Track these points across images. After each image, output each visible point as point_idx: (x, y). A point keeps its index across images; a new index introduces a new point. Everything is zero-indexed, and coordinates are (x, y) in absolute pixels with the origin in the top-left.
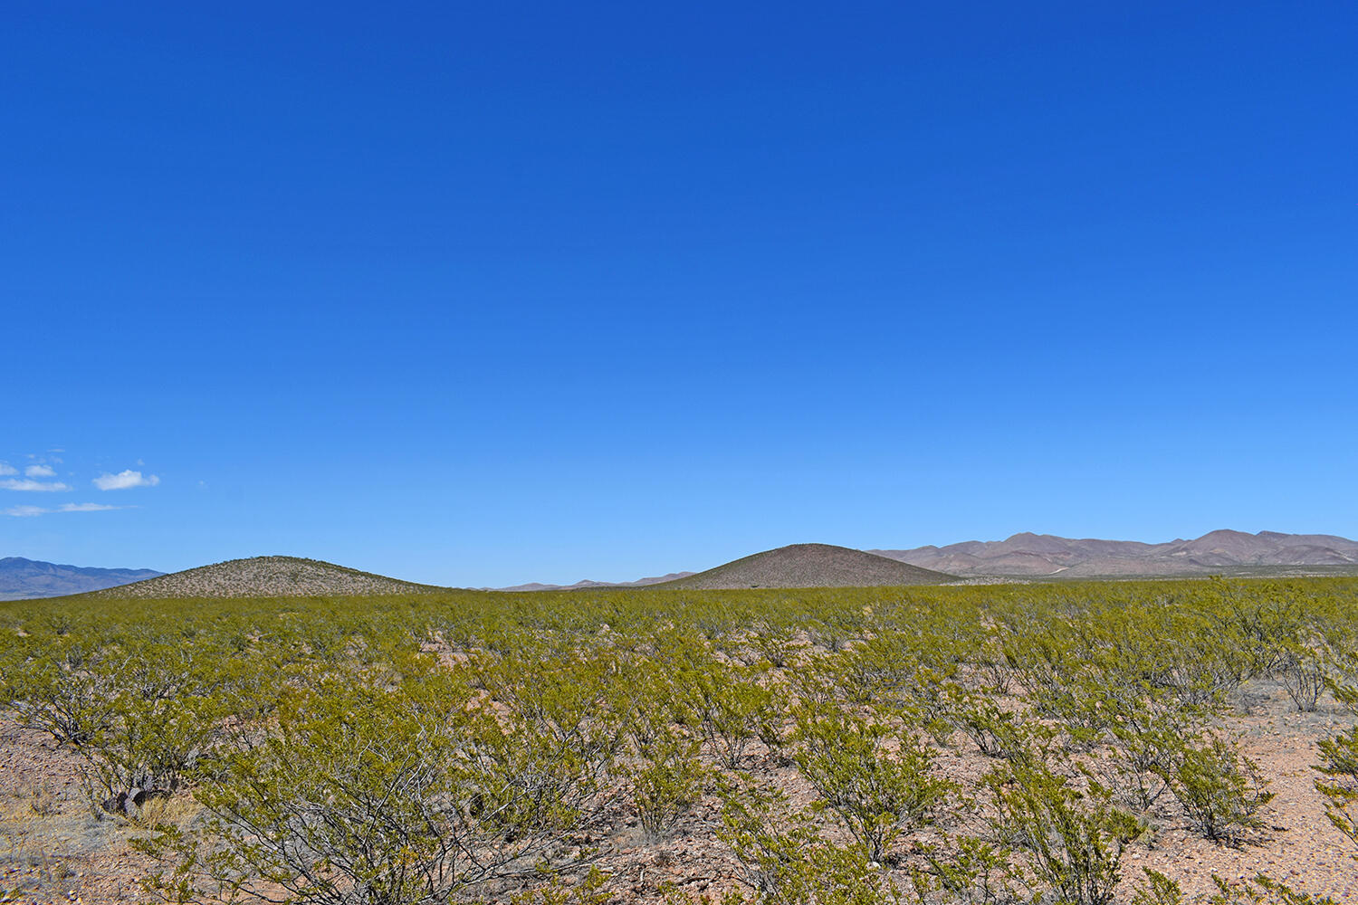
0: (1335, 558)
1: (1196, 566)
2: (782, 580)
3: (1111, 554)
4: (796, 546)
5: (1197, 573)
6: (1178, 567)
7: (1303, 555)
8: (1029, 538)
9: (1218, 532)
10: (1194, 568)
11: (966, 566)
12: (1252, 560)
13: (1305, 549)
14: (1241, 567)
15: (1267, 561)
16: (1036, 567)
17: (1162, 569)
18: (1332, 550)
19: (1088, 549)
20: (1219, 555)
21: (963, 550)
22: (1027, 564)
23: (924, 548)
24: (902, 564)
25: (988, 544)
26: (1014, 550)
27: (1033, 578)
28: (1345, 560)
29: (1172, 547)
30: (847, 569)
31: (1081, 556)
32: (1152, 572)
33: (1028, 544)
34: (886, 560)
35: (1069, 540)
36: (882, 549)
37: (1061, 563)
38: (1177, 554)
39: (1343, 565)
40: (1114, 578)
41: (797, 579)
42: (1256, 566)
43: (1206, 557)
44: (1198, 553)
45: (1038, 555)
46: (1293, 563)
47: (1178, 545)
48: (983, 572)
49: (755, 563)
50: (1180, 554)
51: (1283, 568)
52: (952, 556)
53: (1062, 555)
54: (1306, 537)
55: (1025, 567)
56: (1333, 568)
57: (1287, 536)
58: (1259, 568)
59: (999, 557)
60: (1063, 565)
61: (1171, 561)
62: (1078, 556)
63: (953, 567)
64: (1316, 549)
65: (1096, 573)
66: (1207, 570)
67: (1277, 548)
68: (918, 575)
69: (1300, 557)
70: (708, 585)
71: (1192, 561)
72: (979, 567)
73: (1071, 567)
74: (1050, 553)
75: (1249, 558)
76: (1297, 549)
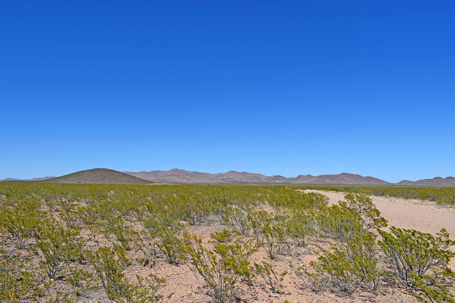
0: (260, 180)
1: (224, 181)
2: (90, 181)
3: (201, 176)
4: (97, 169)
5: (224, 183)
6: (219, 181)
7: (253, 179)
8: (177, 170)
9: (231, 171)
10: (224, 182)
11: (155, 178)
12: (239, 180)
13: (253, 177)
14: (236, 182)
15: (243, 181)
16: (178, 180)
17: (214, 182)
18: (259, 178)
19: (194, 174)
20: (231, 178)
21: (155, 173)
22: (175, 179)
23: (142, 172)
24: (134, 177)
25: (163, 171)
26: (172, 174)
27: (177, 183)
28: (263, 181)
29: (218, 175)
30: (114, 178)
31: (192, 176)
32: (212, 183)
33: (176, 172)
34: (128, 175)
35: (189, 172)
36: (128, 171)
37: (186, 178)
38: (219, 177)
39: (262, 182)
40: (201, 184)
41: (96, 180)
42: (240, 182)
43: (227, 179)
44: (225, 177)
45: (179, 176)
46: (250, 182)
47: (220, 175)
48: (161, 181)
49: (80, 174)
51: (247, 183)
52: (151, 175)
53: (186, 176)
54: (254, 174)
56: (260, 183)
57: (249, 173)
58: (241, 182)
59: (166, 176)
60: (186, 179)
61: (217, 179)
62: (191, 177)
63: (151, 178)
64: (256, 178)
65: (196, 182)
66: (227, 183)
67: (246, 177)
68: (139, 181)
69: (252, 180)
70: (62, 182)
71: (223, 180)
72: (159, 179)
73: (188, 180)
74: (182, 175)
75: (238, 179)
76: (251, 177)
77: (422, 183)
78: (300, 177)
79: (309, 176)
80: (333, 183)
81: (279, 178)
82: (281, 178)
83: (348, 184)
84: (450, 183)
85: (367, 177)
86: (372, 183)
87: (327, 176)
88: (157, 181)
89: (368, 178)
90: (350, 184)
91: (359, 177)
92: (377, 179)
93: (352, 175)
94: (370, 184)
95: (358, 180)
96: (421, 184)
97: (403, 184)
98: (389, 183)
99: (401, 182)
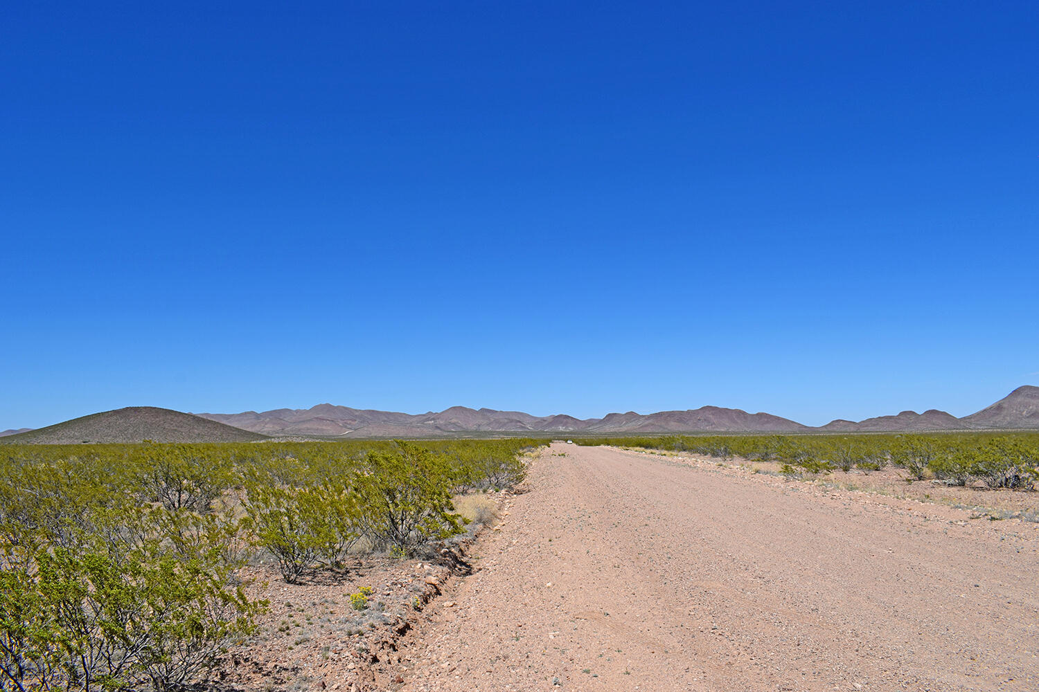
0: (522, 427)
1: (440, 431)
2: (116, 437)
3: (384, 421)
4: (131, 408)
5: (439, 436)
6: (428, 431)
7: (505, 424)
8: (328, 408)
9: (455, 407)
10: (438, 432)
11: (278, 428)
12: (474, 428)
13: (506, 421)
14: (467, 432)
15: (483, 429)
16: (330, 430)
17: (416, 433)
18: (520, 422)
19: (369, 417)
20: (454, 424)
21: (276, 415)
22: (324, 427)
23: (246, 413)
24: (224, 426)
25: (297, 411)
26: (316, 416)
27: (329, 438)
29: (425, 418)
30: (175, 428)
31: (363, 422)
32: (411, 435)
33: (326, 410)
34: (210, 422)
35: (356, 410)
36: (212, 412)
37: (349, 426)
38: (428, 422)
39: (526, 432)
40: (384, 438)
41: (129, 436)
42: (476, 431)
43: (446, 425)
44: (441, 422)
45: (332, 421)
46: (498, 430)
47: (430, 416)
48: (291, 433)
49: (91, 422)
50: (430, 422)
51: (491, 433)
52: (268, 419)
53: (350, 421)
54: (507, 413)
55: (323, 430)
56: (520, 434)
57: (497, 412)
58: (478, 433)
59: (304, 421)
60: (351, 429)
61: (423, 427)
62: (361, 423)
63: (267, 428)
64: (512, 421)
65: (372, 435)
66: (445, 434)
67: (490, 420)
68: (235, 434)
69: (502, 426)
70: (44, 440)
71: (437, 428)
72: (287, 429)
73: (355, 430)
74: (341, 420)
75: (472, 426)
76: (501, 421)
77: (874, 425)
78: (610, 417)
79: (632, 416)
80: (684, 430)
81: (565, 420)
82: (570, 420)
83: (718, 430)
84: (934, 424)
85: (758, 414)
86: (769, 428)
87: (671, 415)
88: (282, 435)
89: (761, 416)
90: (722, 430)
91: (740, 413)
92: (778, 418)
93: (726, 411)
94: (763, 430)
95: (739, 421)
96: (873, 428)
97: (835, 429)
98: (806, 427)
99: (829, 424)
